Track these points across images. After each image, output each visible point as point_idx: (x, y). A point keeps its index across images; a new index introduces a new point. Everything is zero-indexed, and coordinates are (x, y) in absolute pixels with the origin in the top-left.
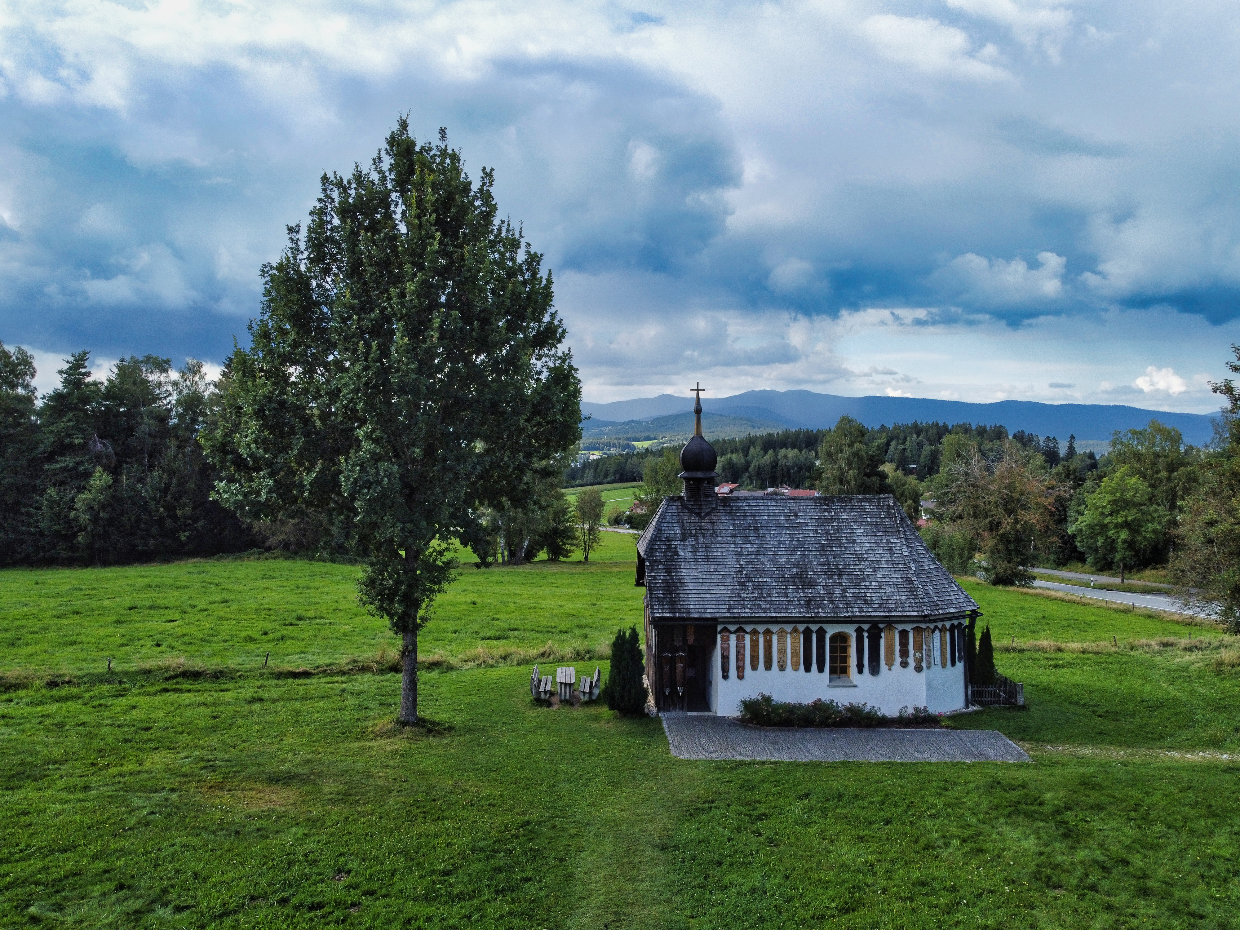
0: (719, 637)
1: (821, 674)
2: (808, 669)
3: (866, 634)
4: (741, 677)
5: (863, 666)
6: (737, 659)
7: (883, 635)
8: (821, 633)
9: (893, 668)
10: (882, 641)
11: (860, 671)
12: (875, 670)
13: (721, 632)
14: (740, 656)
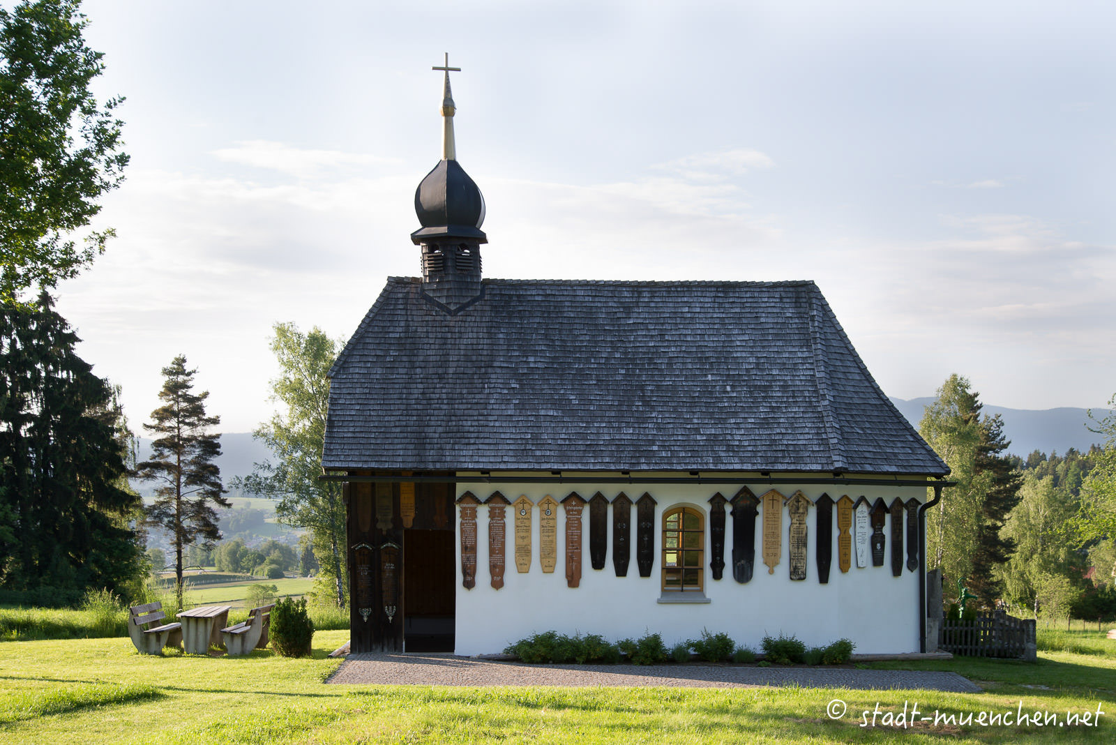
0: (458, 509)
1: (645, 580)
2: (621, 571)
3: (728, 509)
4: (497, 583)
5: (722, 565)
6: (492, 552)
7: (759, 508)
8: (647, 504)
9: (777, 569)
10: (759, 522)
11: (717, 575)
12: (744, 574)
13: (461, 500)
14: (497, 546)
